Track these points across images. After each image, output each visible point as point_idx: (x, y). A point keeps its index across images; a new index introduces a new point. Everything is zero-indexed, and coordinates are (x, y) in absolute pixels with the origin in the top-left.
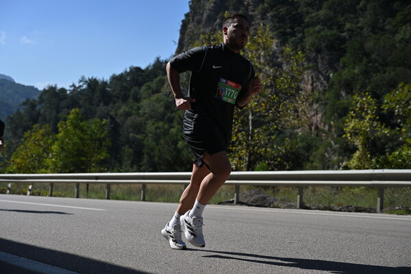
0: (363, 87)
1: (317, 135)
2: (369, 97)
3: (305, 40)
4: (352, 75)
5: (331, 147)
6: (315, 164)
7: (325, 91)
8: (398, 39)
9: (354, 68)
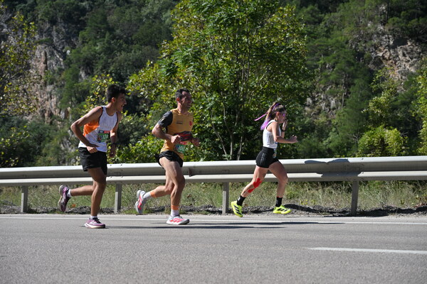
0: (105, 67)
1: (51, 123)
2: (111, 79)
3: (36, 8)
4: (92, 53)
5: (68, 137)
6: (49, 158)
7: (61, 70)
8: (145, 14)
9: (95, 45)
